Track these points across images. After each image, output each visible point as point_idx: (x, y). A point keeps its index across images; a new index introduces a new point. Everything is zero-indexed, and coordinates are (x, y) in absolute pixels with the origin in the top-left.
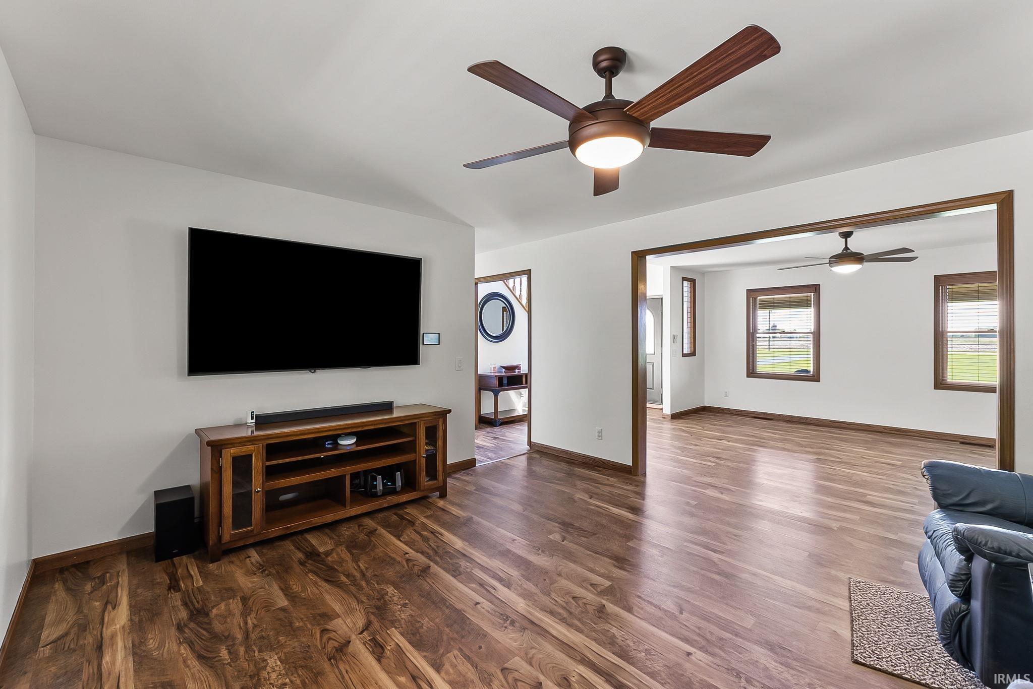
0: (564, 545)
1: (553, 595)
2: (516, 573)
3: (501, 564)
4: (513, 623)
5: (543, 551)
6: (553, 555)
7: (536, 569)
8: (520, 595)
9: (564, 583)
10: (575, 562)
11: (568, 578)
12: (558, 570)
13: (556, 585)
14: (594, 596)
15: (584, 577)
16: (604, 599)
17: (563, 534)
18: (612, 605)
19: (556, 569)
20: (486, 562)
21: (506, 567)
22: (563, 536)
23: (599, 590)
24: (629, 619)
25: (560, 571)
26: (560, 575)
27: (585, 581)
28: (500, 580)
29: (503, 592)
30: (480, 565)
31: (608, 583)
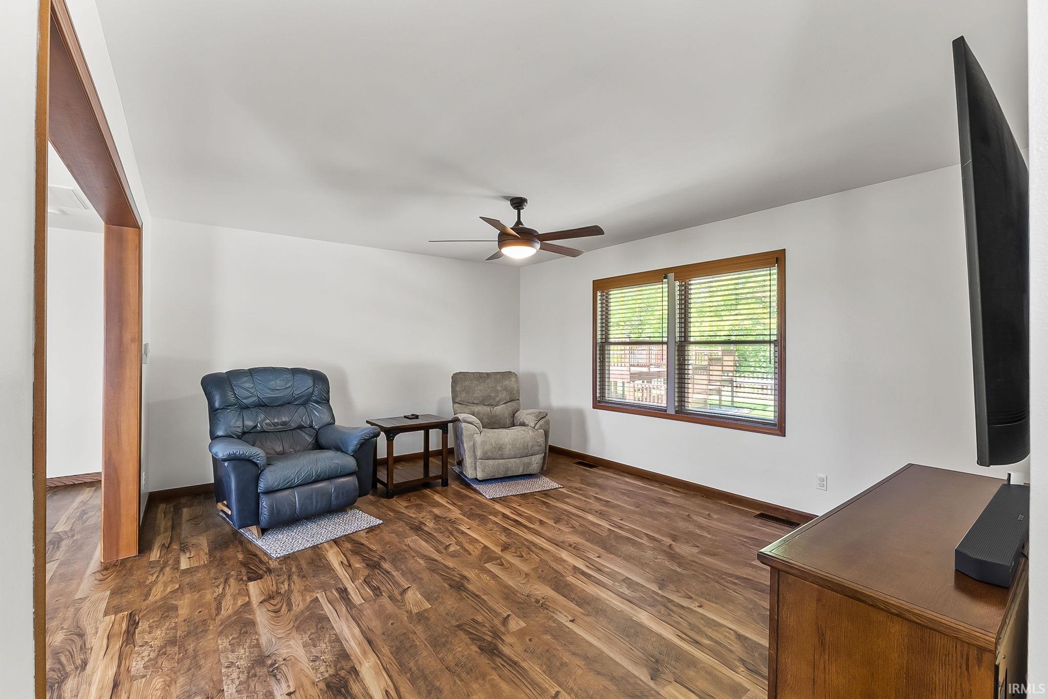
0: (510, 609)
1: (537, 559)
2: (568, 578)
3: (585, 589)
4: (570, 545)
5: (537, 601)
6: (527, 596)
7: (549, 582)
8: (565, 561)
9: (525, 568)
10: (507, 587)
11: (519, 571)
12: (527, 579)
13: (533, 567)
14: (506, 557)
15: (505, 571)
16: (499, 554)
17: (503, 629)
18: (496, 551)
19: (528, 581)
20: (601, 591)
21: (580, 586)
22: (504, 625)
23: (499, 561)
24: (490, 543)
25: (526, 578)
26: (527, 575)
27: (506, 569)
28: (584, 573)
29: (580, 564)
30: (607, 589)
31: (488, 566)
